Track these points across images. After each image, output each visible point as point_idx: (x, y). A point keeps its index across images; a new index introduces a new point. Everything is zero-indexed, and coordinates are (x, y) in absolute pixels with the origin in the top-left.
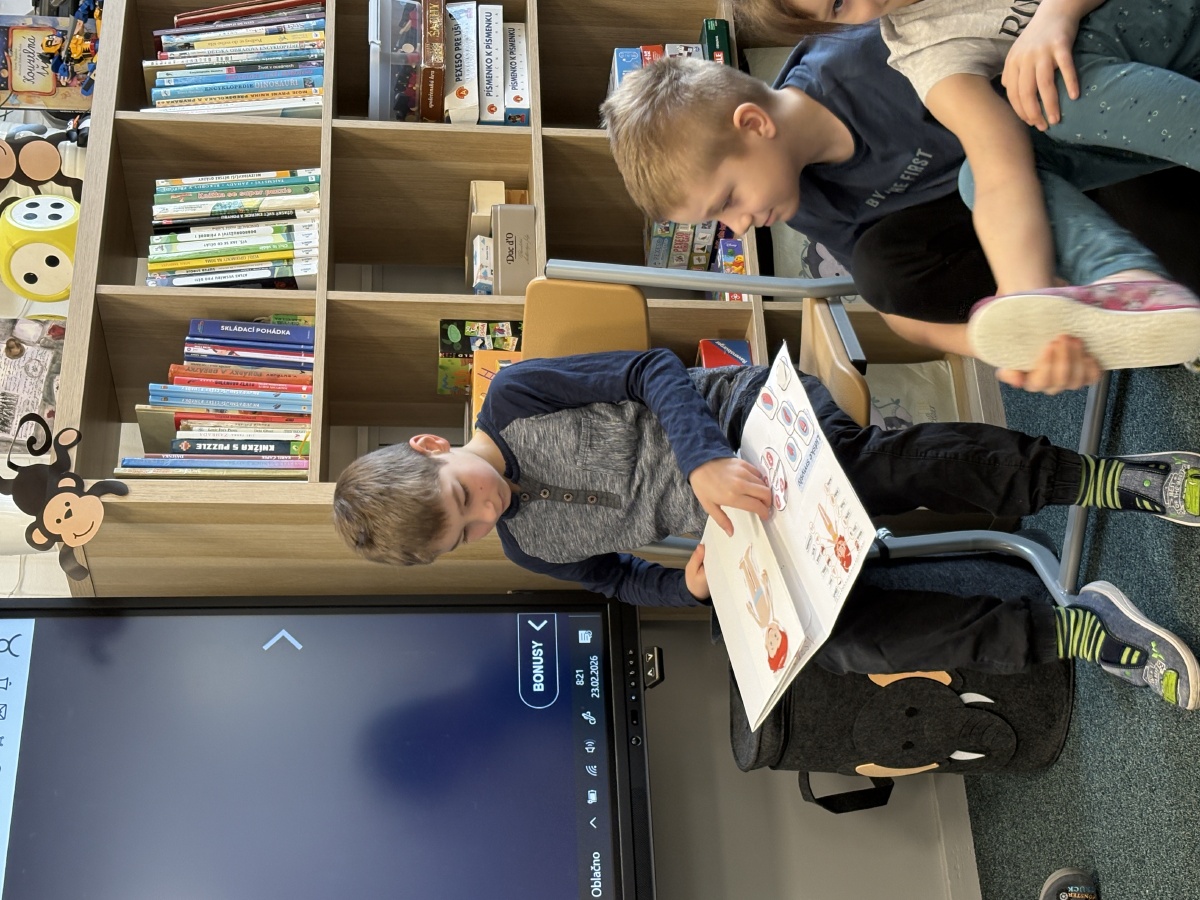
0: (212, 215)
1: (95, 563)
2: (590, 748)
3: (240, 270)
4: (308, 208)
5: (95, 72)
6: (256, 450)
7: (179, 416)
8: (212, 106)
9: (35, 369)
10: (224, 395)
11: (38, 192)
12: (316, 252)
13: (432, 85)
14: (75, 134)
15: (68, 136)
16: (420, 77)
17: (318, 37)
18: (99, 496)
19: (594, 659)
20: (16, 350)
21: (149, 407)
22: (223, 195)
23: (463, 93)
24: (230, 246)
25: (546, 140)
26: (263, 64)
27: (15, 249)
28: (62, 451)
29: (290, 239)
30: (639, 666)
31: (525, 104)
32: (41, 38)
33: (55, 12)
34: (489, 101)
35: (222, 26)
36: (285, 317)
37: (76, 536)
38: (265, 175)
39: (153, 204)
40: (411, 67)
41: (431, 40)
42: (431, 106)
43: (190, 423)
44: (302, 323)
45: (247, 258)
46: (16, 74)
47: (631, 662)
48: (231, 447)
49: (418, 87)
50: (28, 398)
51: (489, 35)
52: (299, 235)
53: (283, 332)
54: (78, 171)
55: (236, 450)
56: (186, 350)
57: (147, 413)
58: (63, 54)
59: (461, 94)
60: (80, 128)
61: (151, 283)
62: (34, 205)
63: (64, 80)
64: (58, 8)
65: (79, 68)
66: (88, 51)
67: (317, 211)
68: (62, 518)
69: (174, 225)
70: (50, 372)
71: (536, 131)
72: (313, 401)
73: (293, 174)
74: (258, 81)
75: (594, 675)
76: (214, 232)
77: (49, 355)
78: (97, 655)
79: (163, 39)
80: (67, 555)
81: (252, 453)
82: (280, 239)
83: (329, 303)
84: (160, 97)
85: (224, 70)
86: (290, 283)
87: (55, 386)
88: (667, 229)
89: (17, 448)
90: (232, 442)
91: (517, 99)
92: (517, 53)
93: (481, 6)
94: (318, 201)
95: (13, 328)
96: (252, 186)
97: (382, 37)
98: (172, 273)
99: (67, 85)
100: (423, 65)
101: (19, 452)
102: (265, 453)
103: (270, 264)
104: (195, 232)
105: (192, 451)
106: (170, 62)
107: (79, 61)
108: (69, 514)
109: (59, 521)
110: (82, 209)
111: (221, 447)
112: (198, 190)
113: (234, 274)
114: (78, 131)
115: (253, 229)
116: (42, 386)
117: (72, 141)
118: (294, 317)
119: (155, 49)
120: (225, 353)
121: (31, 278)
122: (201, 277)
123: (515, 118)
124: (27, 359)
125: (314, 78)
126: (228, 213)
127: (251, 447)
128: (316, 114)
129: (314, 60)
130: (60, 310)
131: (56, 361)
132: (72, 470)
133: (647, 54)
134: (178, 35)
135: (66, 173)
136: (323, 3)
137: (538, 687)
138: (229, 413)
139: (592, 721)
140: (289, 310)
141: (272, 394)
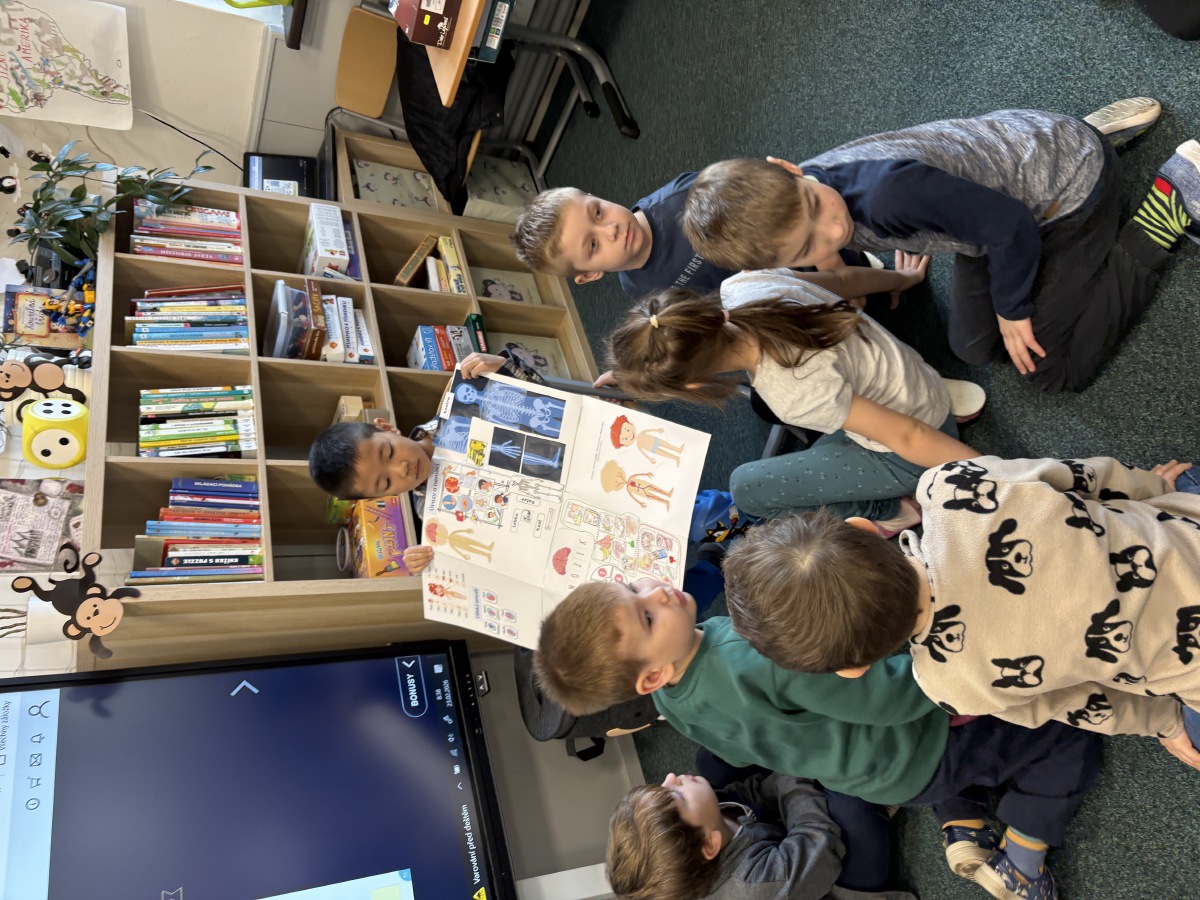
2: (451, 739)
3: (202, 447)
4: (246, 409)
6: (225, 562)
7: (167, 542)
8: (176, 346)
10: (201, 527)
11: (47, 397)
12: (254, 436)
13: (316, 340)
14: (77, 360)
15: (70, 362)
16: (309, 334)
17: (245, 309)
18: (118, 599)
19: (446, 682)
20: (42, 501)
21: (145, 537)
22: (188, 400)
24: (195, 432)
25: (389, 374)
26: (208, 323)
27: (37, 433)
28: (88, 569)
29: (236, 428)
30: (474, 684)
31: (371, 353)
32: (40, 300)
33: (48, 286)
36: (235, 476)
37: (102, 628)
38: (215, 389)
39: (139, 405)
40: (303, 329)
41: (316, 314)
42: (313, 350)
43: (176, 546)
44: (247, 480)
45: (209, 439)
46: (20, 322)
47: (469, 682)
48: (208, 561)
49: (307, 339)
50: (51, 533)
51: (345, 314)
52: (240, 425)
53: (237, 486)
54: (79, 385)
55: (212, 563)
56: (171, 498)
57: (143, 542)
59: (333, 345)
60: (82, 356)
61: (144, 455)
62: (48, 405)
63: (57, 327)
64: (50, 284)
67: (251, 411)
68: (91, 615)
69: (155, 418)
70: (68, 515)
71: (382, 369)
72: (263, 529)
73: (233, 389)
74: (207, 332)
75: (447, 692)
76: (184, 423)
77: (68, 504)
79: (139, 304)
80: (94, 641)
81: (222, 564)
82: (229, 427)
83: (268, 468)
84: (139, 339)
85: (182, 325)
86: (237, 455)
87: (72, 525)
90: (208, 558)
91: (365, 350)
93: (339, 298)
94: (252, 405)
95: (39, 486)
96: (207, 395)
97: (288, 310)
98: (158, 449)
99: (59, 331)
100: (313, 327)
102: (232, 564)
103: (223, 444)
104: (170, 424)
105: (181, 564)
106: (146, 319)
107: (73, 315)
108: (96, 613)
109: (89, 618)
110: (87, 410)
111: (201, 561)
112: (170, 397)
114: (80, 358)
115: (211, 421)
116: (61, 525)
117: (75, 364)
118: (241, 476)
119: (133, 309)
120: (199, 500)
121: (47, 453)
122: (178, 451)
123: (364, 360)
124: (50, 507)
125: (243, 332)
126: (193, 411)
127: (222, 561)
128: (245, 353)
129: (240, 322)
130: (74, 477)
131: (74, 508)
133: (437, 330)
134: (147, 302)
136: (242, 290)
137: (415, 703)
138: (203, 539)
139: (450, 721)
140: (239, 472)
141: (233, 526)
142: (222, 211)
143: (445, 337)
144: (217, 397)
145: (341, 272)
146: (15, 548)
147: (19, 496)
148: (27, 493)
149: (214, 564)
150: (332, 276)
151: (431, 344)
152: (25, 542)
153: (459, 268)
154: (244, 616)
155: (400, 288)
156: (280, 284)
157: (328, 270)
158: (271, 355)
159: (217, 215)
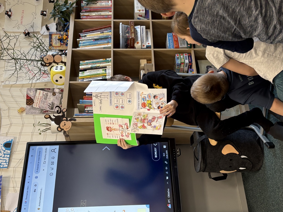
0: (91, 67)
1: (70, 134)
2: (166, 168)
4: (109, 66)
5: (68, 41)
7: (85, 106)
8: (90, 47)
9: (58, 98)
11: (58, 65)
12: (111, 74)
13: (132, 42)
14: (64, 53)
15: (63, 54)
16: (130, 40)
17: (110, 33)
18: (70, 121)
19: (167, 151)
20: (54, 94)
22: (93, 64)
23: (138, 43)
24: (94, 73)
25: (154, 51)
26: (100, 39)
27: (54, 75)
28: (63, 113)
29: (106, 72)
30: (176, 152)
31: (150, 44)
32: (58, 36)
33: (60, 31)
34: (143, 44)
35: (92, 32)
37: (66, 129)
38: (100, 60)
39: (80, 66)
40: (128, 38)
41: (132, 33)
42: (132, 46)
43: (87, 107)
45: (97, 76)
46: (53, 43)
47: (174, 152)
49: (129, 42)
50: (57, 103)
51: (143, 32)
54: (65, 60)
57: (79, 105)
58: (62, 39)
60: (66, 52)
61: (79, 81)
62: (57, 67)
63: (62, 44)
64: (61, 31)
65: (65, 41)
66: (67, 38)
68: (64, 126)
69: (84, 70)
70: (61, 98)
71: (152, 49)
73: (106, 59)
74: (99, 42)
75: (167, 154)
76: (91, 71)
77: (61, 95)
78: (71, 152)
79: (81, 35)
80: (65, 132)
84: (80, 46)
85: (92, 40)
86: (106, 80)
87: (62, 101)
88: (178, 67)
89: (55, 113)
92: (148, 35)
93: (141, 26)
94: (111, 64)
95: (54, 90)
96: (98, 62)
97: (122, 32)
98: (83, 79)
99: (63, 45)
100: (130, 38)
101: (55, 114)
103: (102, 77)
104: (88, 71)
105: (88, 112)
106: (82, 39)
107: (65, 40)
108: (65, 125)
109: (63, 126)
110: (66, 68)
112: (88, 63)
113: (95, 79)
114: (65, 53)
115: (99, 70)
116: (59, 101)
117: (64, 55)
119: (79, 37)
121: (57, 81)
122: (89, 79)
123: (148, 47)
124: (56, 96)
125: (109, 41)
126: (94, 67)
128: (110, 48)
129: (109, 38)
130: (62, 87)
131: (62, 96)
132: (65, 116)
133: (173, 34)
134: (83, 34)
135: (63, 61)
137: (156, 157)
139: (167, 163)
144: (101, 62)
145: (143, 17)
146: (48, 107)
147: (49, 93)
148: (51, 92)
150: (140, 19)
151: (171, 39)
152: (51, 106)
156: (121, 23)
157: (139, 17)
158: (119, 48)
159: (105, 2)
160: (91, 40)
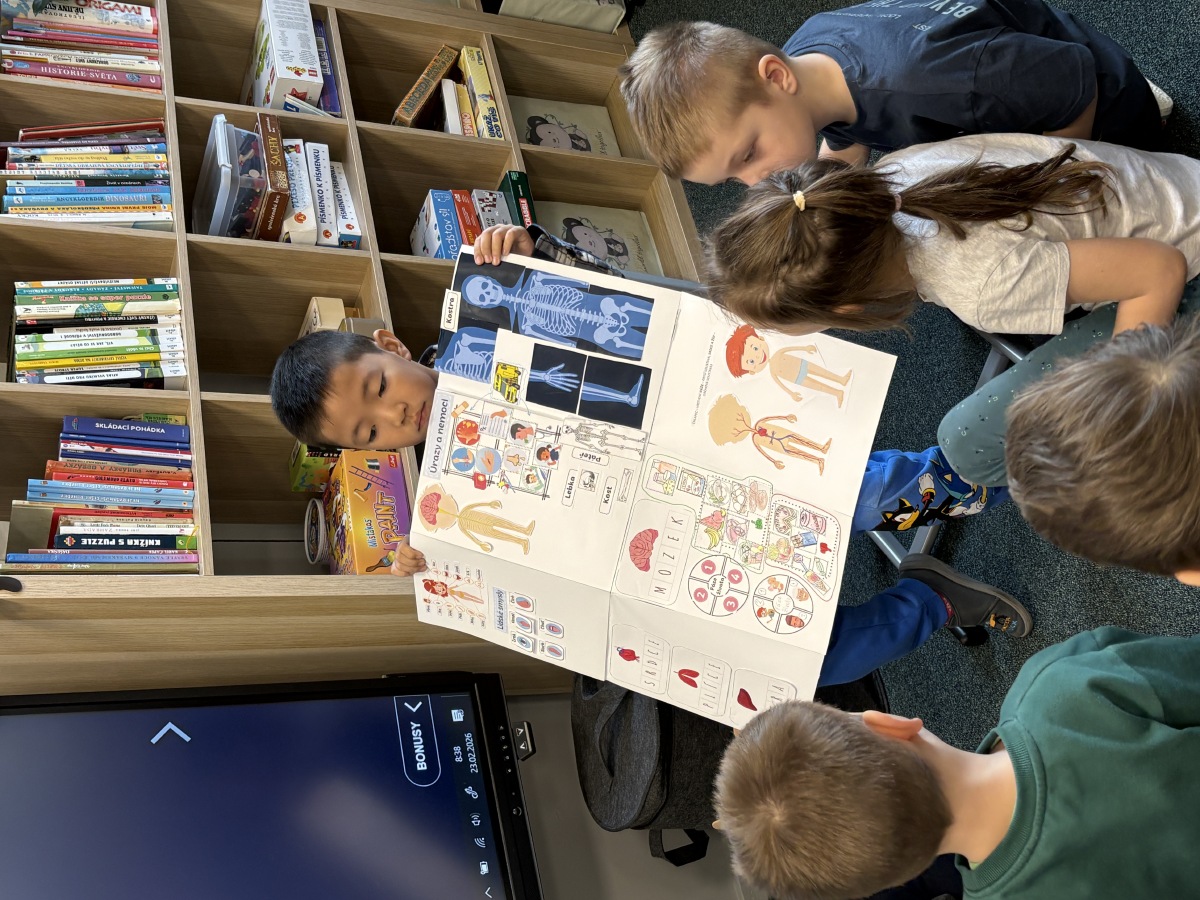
0: (76, 317)
2: (476, 821)
3: (109, 371)
4: (169, 314)
6: (142, 544)
7: (57, 512)
10: (105, 491)
12: (183, 354)
13: (274, 209)
16: (264, 200)
17: (165, 159)
19: (468, 736)
21: (26, 503)
22: (84, 299)
24: (96, 346)
25: (385, 264)
26: (111, 180)
29: (155, 342)
30: (511, 741)
31: (357, 231)
35: (68, 142)
36: (156, 416)
38: (123, 282)
39: (15, 304)
40: (256, 191)
41: (275, 168)
42: (270, 228)
43: (70, 518)
44: (172, 422)
45: (117, 359)
47: (503, 738)
48: (117, 542)
49: (259, 210)
51: (318, 169)
52: (162, 337)
53: (158, 430)
55: (121, 543)
56: (62, 445)
57: (23, 509)
59: (300, 218)
61: (21, 380)
67: (178, 317)
69: (38, 324)
71: (373, 254)
72: (197, 496)
73: (150, 282)
74: (110, 195)
75: (471, 751)
76: (79, 333)
79: (10, 150)
81: (138, 547)
82: (145, 341)
83: (203, 403)
85: (74, 183)
86: (158, 383)
90: (117, 537)
91: (349, 226)
92: (342, 187)
93: (307, 144)
94: (179, 308)
96: (111, 291)
98: (41, 371)
100: (270, 189)
102: (151, 547)
103: (139, 366)
104: (58, 334)
105: (78, 546)
106: (21, 173)
111: (107, 542)
112: (58, 293)
115: (120, 331)
118: (164, 416)
120: (102, 449)
122: (71, 376)
123: (346, 242)
125: (161, 195)
126: (92, 315)
127: (137, 542)
128: (168, 227)
129: (159, 179)
133: (457, 196)
134: (23, 147)
136: (162, 130)
137: (422, 766)
138: (109, 508)
139: (475, 795)
140: (160, 409)
141: (153, 490)
142: (129, 6)
143: (470, 208)
144: (126, 294)
145: (310, 102)
149: (126, 547)
150: (297, 110)
151: (447, 218)
153: (492, 97)
154: (172, 627)
155: (401, 131)
156: (220, 119)
157: (291, 100)
158: (204, 231)
159: (123, 11)
160: (67, 178)
